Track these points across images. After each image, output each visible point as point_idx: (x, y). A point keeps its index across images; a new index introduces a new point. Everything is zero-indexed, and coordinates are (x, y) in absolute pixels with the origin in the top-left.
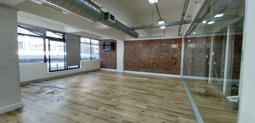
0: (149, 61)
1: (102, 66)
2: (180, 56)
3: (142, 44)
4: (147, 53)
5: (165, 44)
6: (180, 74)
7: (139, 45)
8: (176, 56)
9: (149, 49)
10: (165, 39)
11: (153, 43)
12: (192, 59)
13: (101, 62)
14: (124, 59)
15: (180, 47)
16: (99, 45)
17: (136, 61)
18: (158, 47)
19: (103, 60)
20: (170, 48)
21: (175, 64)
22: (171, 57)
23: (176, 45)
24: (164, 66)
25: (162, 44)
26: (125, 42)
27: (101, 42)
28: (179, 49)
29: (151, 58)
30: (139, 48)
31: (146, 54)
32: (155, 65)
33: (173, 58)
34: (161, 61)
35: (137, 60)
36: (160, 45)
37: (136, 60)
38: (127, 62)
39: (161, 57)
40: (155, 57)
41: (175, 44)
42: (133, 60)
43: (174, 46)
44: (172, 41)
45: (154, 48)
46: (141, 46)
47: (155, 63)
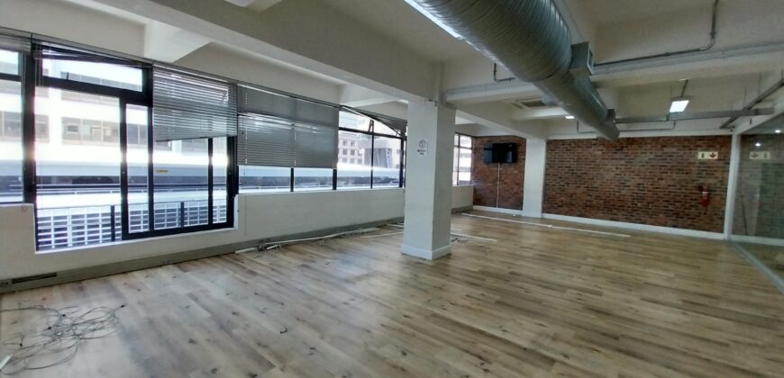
0: (623, 192)
1: (478, 200)
2: (724, 183)
3: (601, 147)
4: (618, 172)
5: (674, 150)
6: (721, 231)
7: (591, 150)
8: (712, 181)
9: (623, 162)
10: (676, 137)
11: (636, 147)
12: (763, 191)
13: (475, 190)
14: (546, 186)
15: (725, 159)
16: (471, 149)
17: (579, 191)
18: (652, 156)
19: (481, 185)
20: (692, 160)
21: (706, 203)
22: (695, 184)
23: (711, 153)
24: (671, 207)
25: (666, 150)
26: (549, 143)
27: (479, 141)
28: (721, 164)
29: (628, 184)
30: (592, 158)
31: (611, 174)
32: (639, 205)
33: (700, 188)
34: (661, 195)
35: (585, 190)
36: (659, 153)
37: (582, 188)
38: (554, 193)
39: (663, 182)
40: (640, 181)
41: (707, 150)
42: (571, 189)
43: (706, 155)
44: (699, 143)
45: (638, 159)
46: (600, 153)
47: (642, 199)
